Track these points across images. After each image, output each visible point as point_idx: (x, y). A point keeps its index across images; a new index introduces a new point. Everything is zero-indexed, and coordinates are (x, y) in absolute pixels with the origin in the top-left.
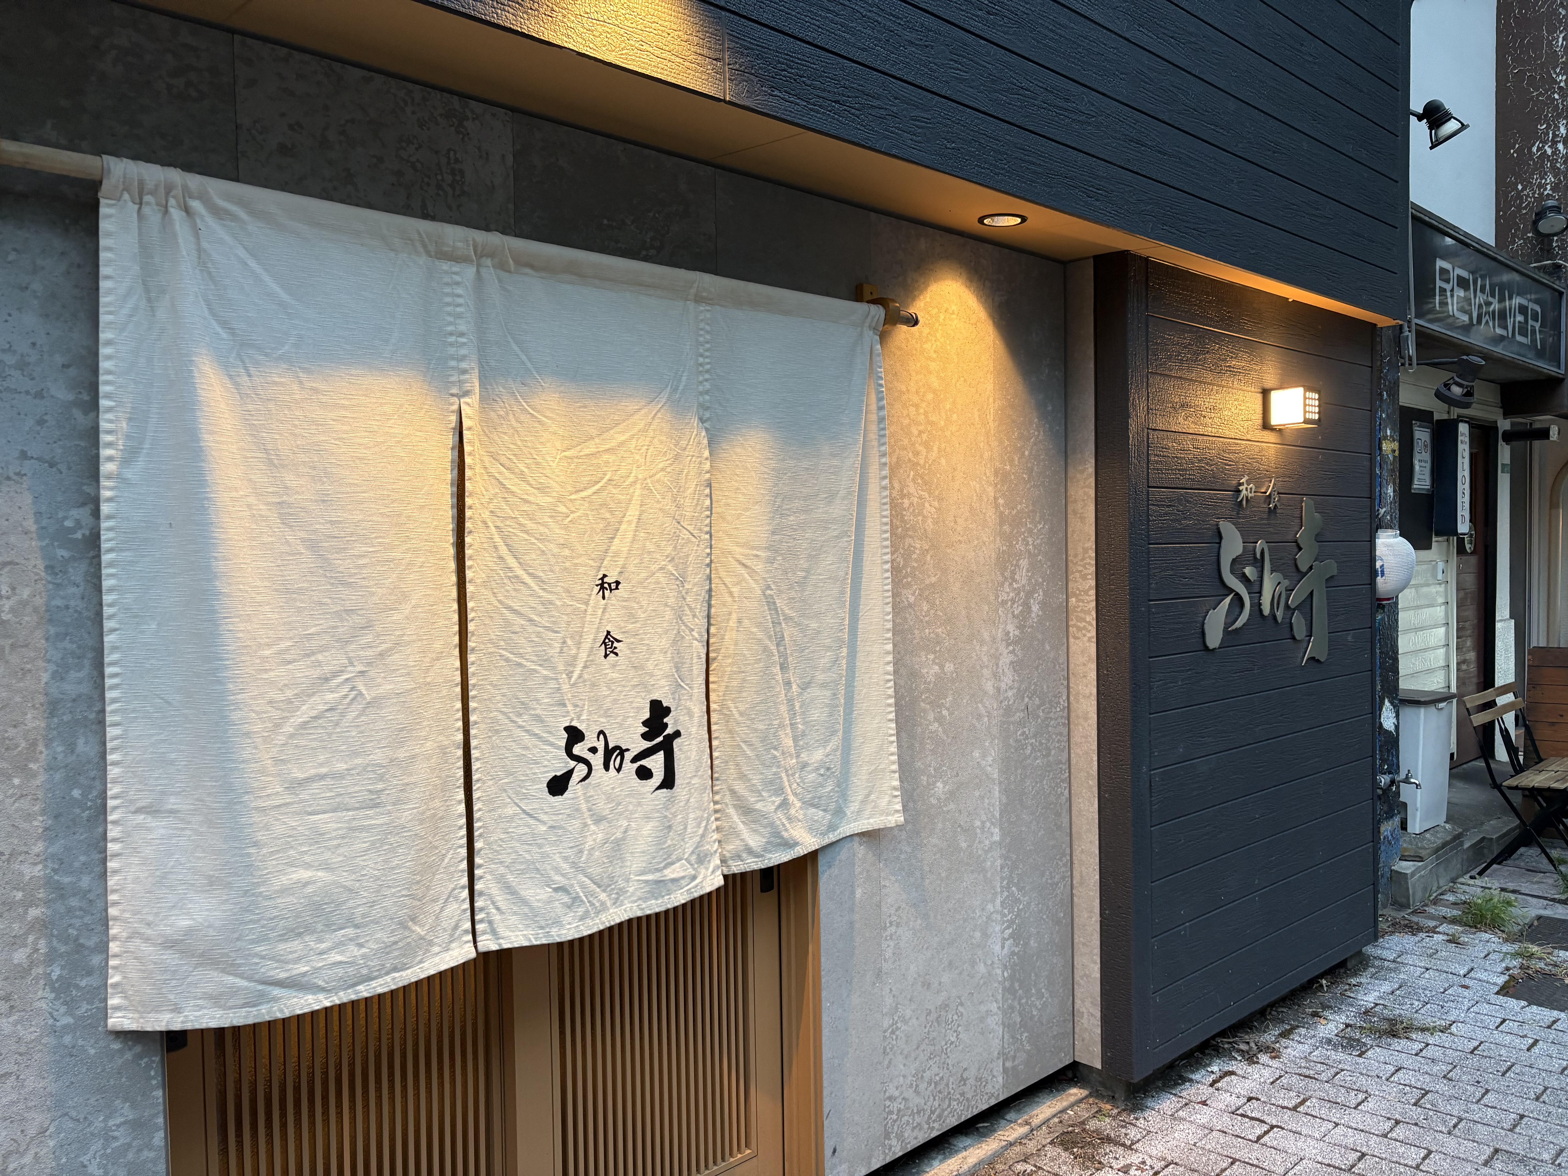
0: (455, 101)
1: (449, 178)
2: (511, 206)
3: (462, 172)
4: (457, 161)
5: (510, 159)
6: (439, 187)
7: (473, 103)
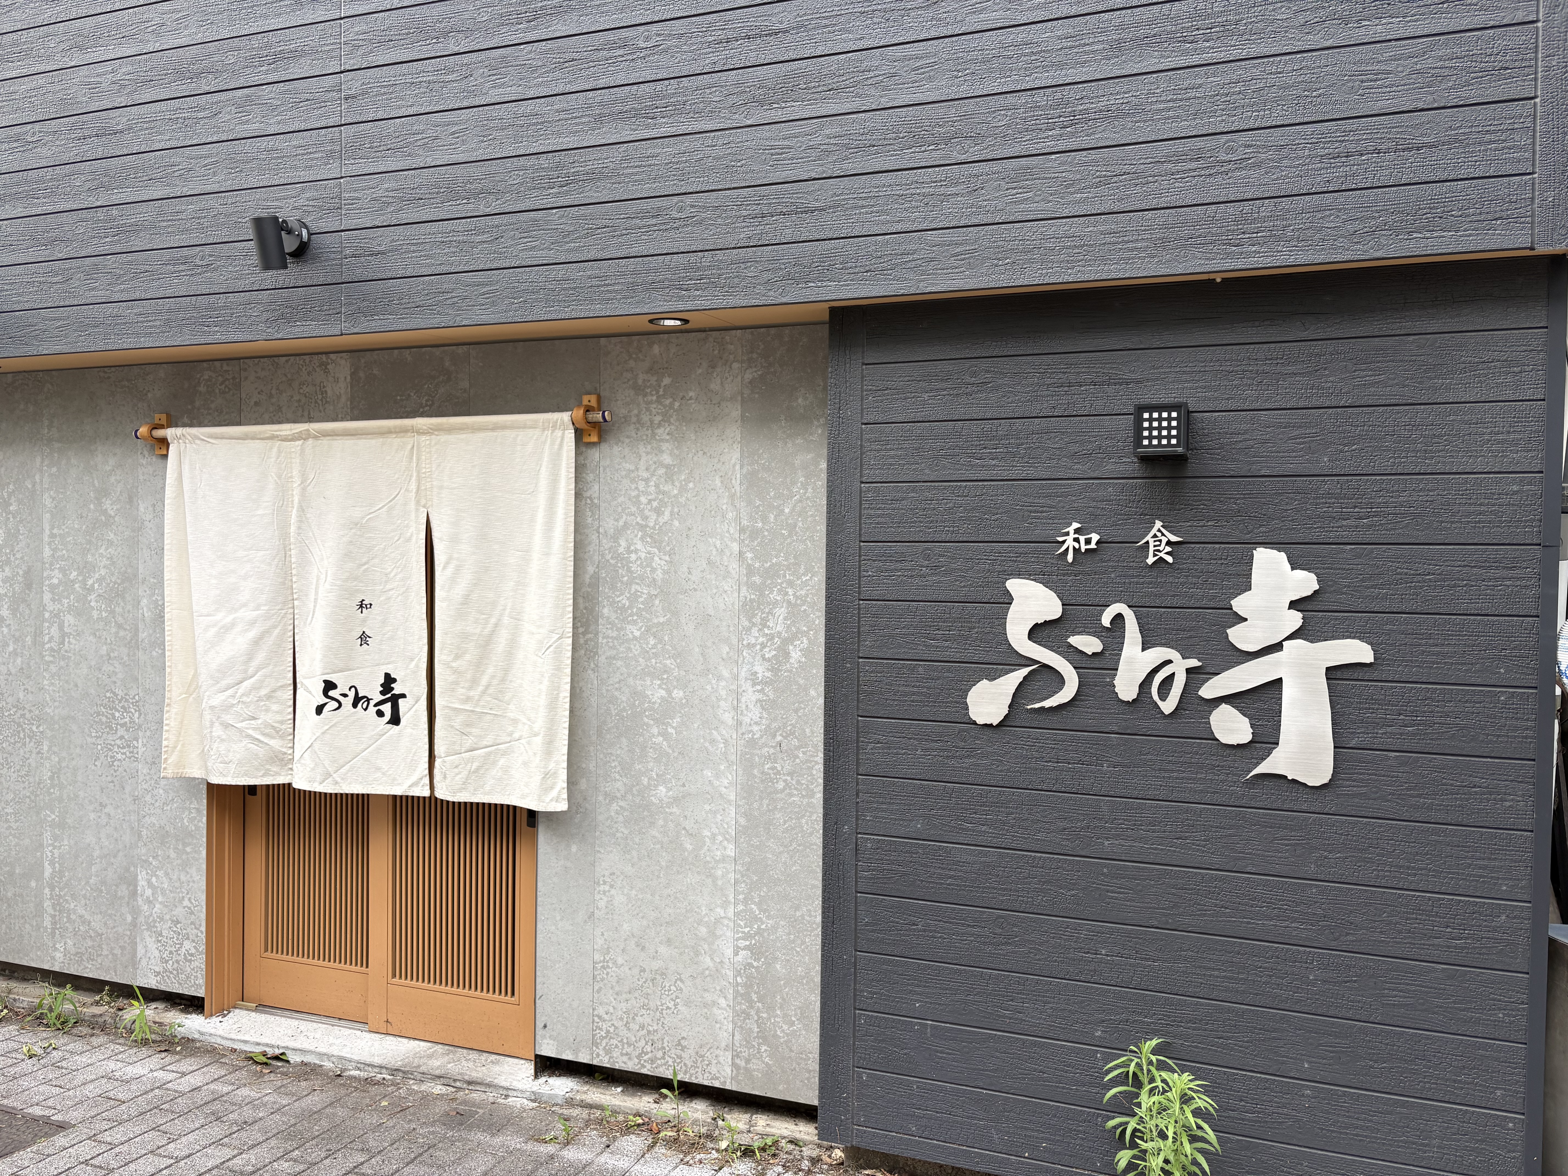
0: (324, 357)
1: (320, 397)
2: (349, 403)
3: (326, 392)
4: (324, 387)
5: (349, 378)
6: (316, 402)
7: (332, 355)
